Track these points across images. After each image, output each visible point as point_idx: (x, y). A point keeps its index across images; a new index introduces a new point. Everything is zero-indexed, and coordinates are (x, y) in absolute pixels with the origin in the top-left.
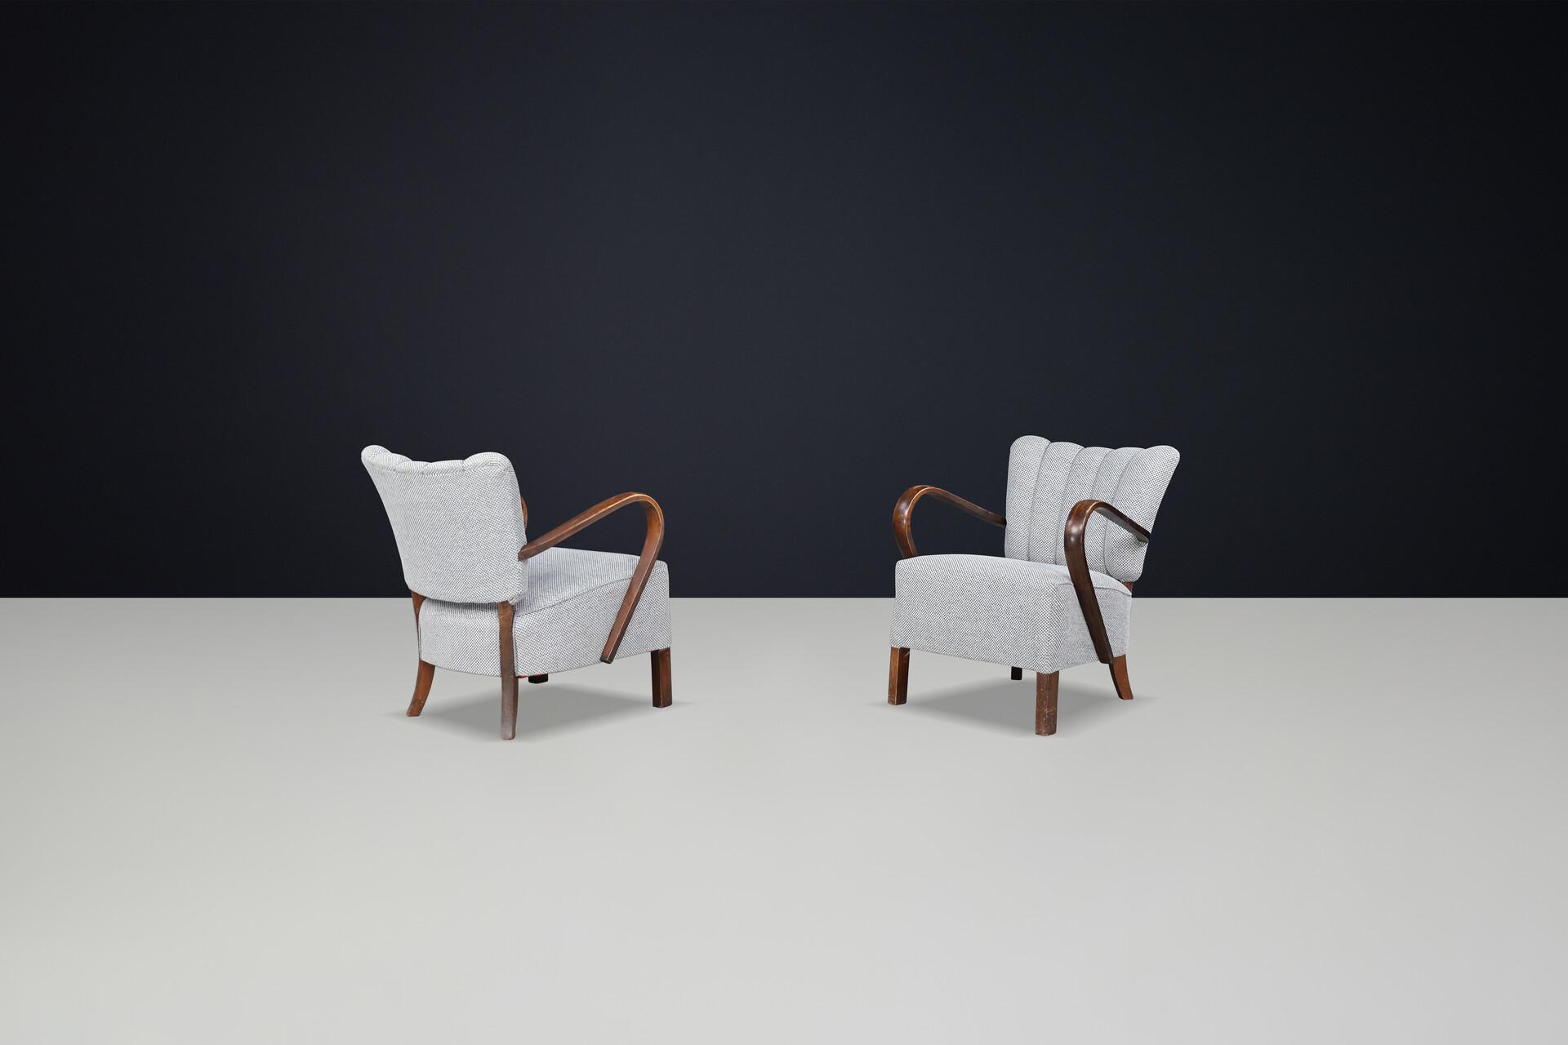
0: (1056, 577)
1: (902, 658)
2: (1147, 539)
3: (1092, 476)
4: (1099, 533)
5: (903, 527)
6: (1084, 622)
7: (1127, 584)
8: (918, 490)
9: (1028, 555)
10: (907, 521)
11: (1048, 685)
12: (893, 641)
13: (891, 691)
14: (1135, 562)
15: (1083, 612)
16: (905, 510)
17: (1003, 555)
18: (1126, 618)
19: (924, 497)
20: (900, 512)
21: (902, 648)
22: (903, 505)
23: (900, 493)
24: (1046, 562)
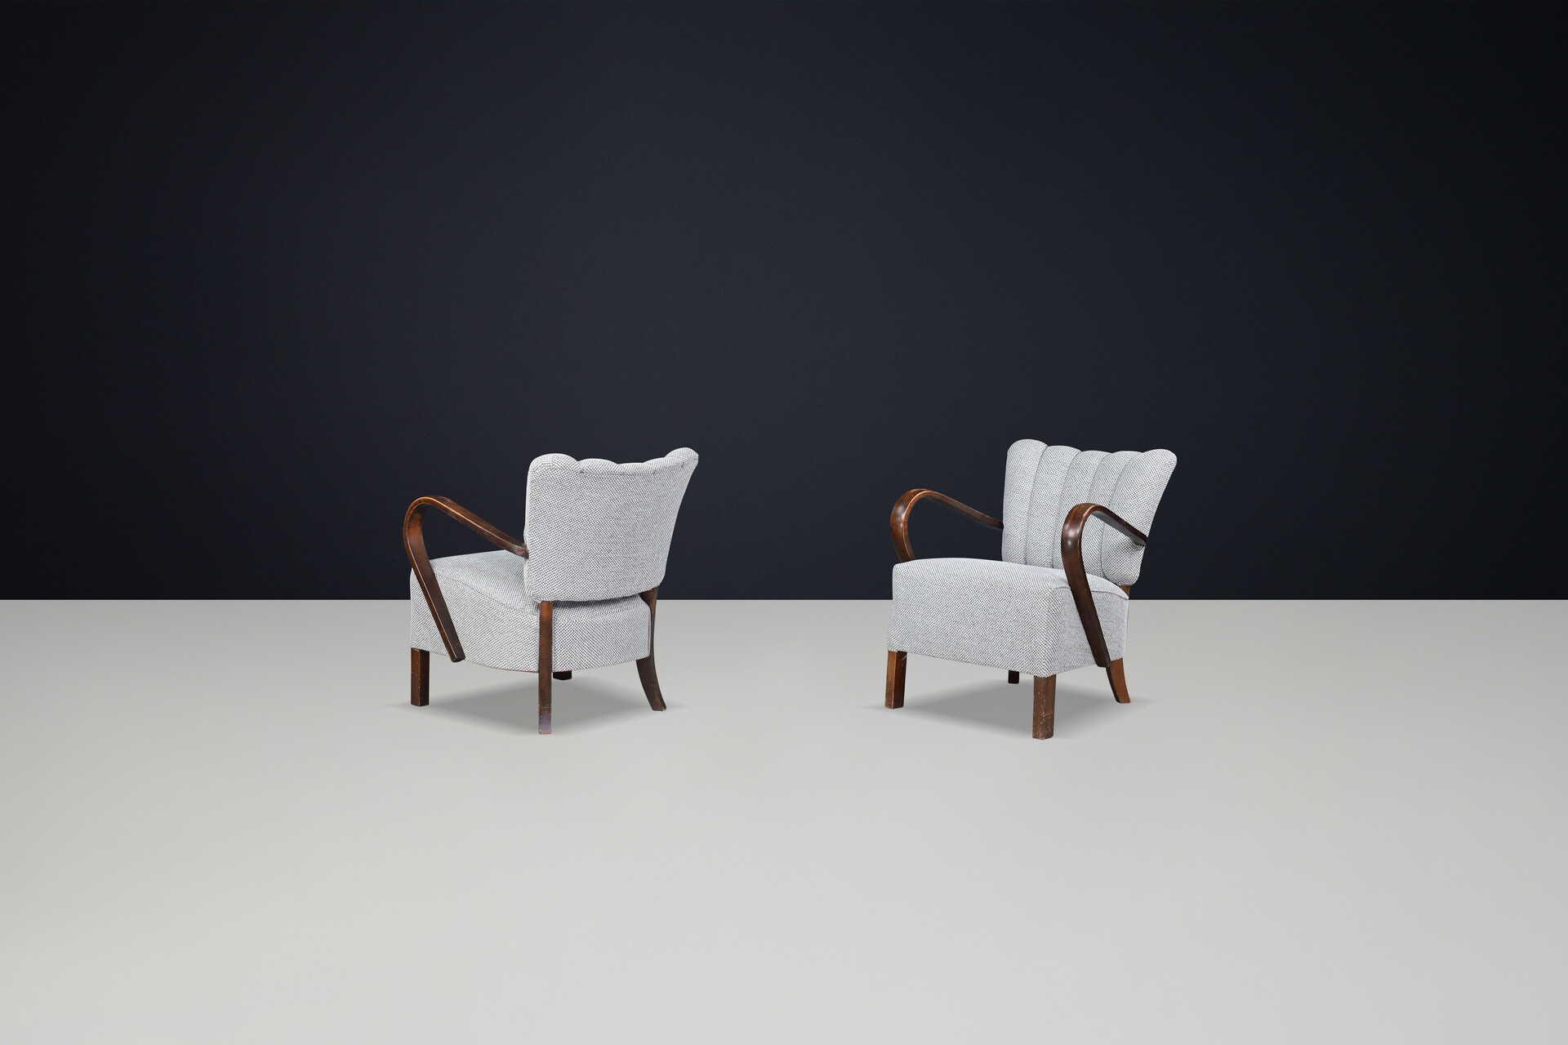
0: (1053, 581)
1: (899, 662)
2: (1144, 543)
3: (1089, 480)
4: (1096, 537)
5: (900, 531)
6: (1081, 626)
7: (1124, 588)
8: (915, 494)
9: (1025, 559)
10: (904, 525)
11: (1045, 689)
12: (890, 645)
13: (888, 695)
14: (1132, 566)
15: (1080, 616)
16: (902, 514)
17: (1000, 559)
18: (1123, 622)
19: (921, 501)
20: (897, 516)
21: (899, 652)
22: (900, 509)
23: (897, 497)
24: (1043, 566)
